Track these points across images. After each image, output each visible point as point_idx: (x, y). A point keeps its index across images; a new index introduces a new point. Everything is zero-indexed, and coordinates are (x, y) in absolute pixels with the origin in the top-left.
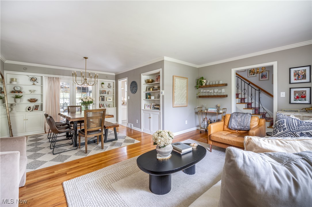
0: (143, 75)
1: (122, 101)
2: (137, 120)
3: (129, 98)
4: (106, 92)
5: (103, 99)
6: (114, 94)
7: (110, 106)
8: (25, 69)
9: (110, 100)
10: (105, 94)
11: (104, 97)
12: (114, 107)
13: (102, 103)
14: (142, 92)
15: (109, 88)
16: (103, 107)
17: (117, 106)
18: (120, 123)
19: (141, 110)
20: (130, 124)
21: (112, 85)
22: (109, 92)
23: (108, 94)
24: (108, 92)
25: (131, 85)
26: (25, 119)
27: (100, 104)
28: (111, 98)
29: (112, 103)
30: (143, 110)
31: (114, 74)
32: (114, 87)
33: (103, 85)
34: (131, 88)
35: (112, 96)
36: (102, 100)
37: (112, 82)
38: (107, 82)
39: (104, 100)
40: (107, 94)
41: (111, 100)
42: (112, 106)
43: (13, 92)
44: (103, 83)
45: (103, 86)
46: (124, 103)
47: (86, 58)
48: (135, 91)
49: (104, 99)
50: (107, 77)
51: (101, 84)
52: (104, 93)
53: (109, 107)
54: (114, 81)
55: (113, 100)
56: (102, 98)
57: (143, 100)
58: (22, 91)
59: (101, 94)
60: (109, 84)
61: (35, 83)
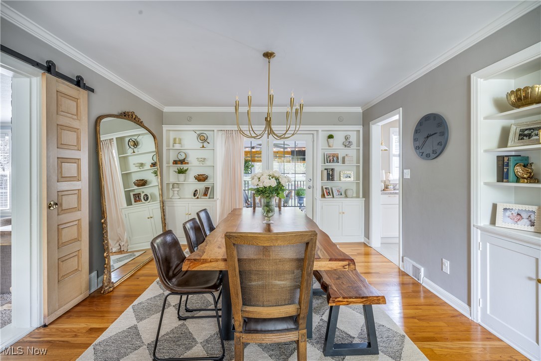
0: (486, 77)
1: (382, 181)
2: (447, 264)
3: (408, 175)
4: (338, 158)
5: (330, 176)
6: (358, 162)
7: (349, 193)
8: (189, 119)
9: (349, 179)
10: (336, 164)
11: (333, 170)
12: (359, 197)
13: (329, 184)
14: (481, 151)
15: (345, 146)
16: (332, 196)
17: (366, 194)
18: (375, 243)
19: (473, 230)
20: (415, 264)
21: (353, 139)
22: (346, 159)
23: (344, 162)
24: (344, 158)
25: (416, 131)
26: (187, 212)
27: (322, 187)
28: (352, 174)
29: (354, 188)
30: (483, 229)
31: (359, 110)
32: (358, 145)
33: (331, 140)
34: (415, 140)
35: (355, 167)
36: (328, 179)
37: (354, 131)
38: (340, 132)
39: (333, 179)
40: (340, 163)
41: (352, 179)
42: (355, 195)
43: (175, 162)
44: (331, 137)
45: (331, 144)
46: (386, 187)
47: (268, 55)
48: (434, 152)
49: (333, 175)
50: (340, 119)
51: (326, 138)
52: (333, 161)
53: (346, 197)
54: (360, 128)
55: (358, 178)
56: (328, 174)
57: (481, 184)
58: (189, 159)
59: (327, 164)
60: (347, 138)
61: (205, 144)
